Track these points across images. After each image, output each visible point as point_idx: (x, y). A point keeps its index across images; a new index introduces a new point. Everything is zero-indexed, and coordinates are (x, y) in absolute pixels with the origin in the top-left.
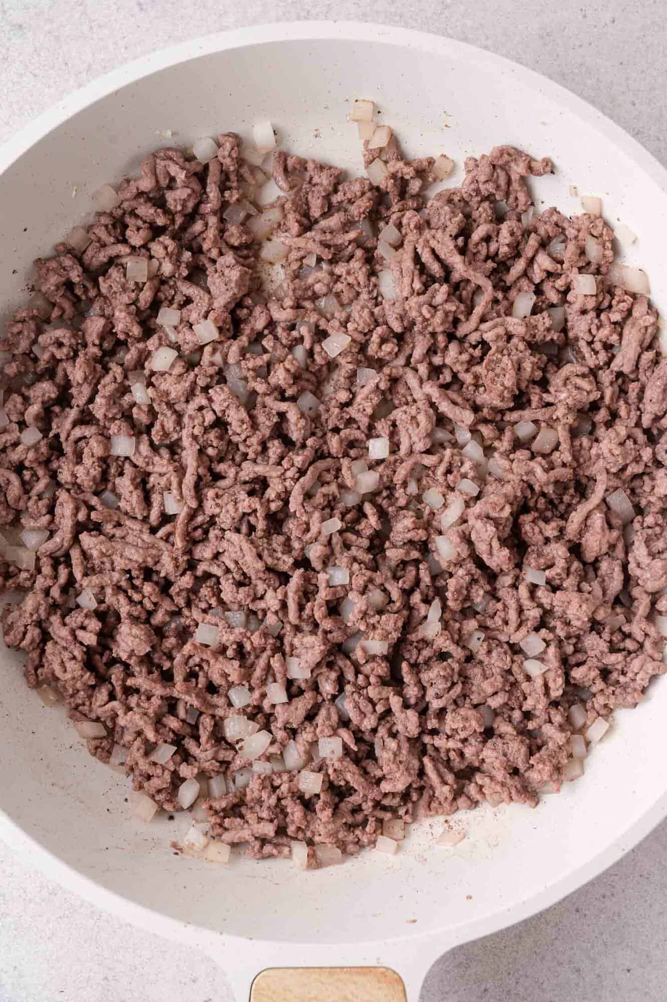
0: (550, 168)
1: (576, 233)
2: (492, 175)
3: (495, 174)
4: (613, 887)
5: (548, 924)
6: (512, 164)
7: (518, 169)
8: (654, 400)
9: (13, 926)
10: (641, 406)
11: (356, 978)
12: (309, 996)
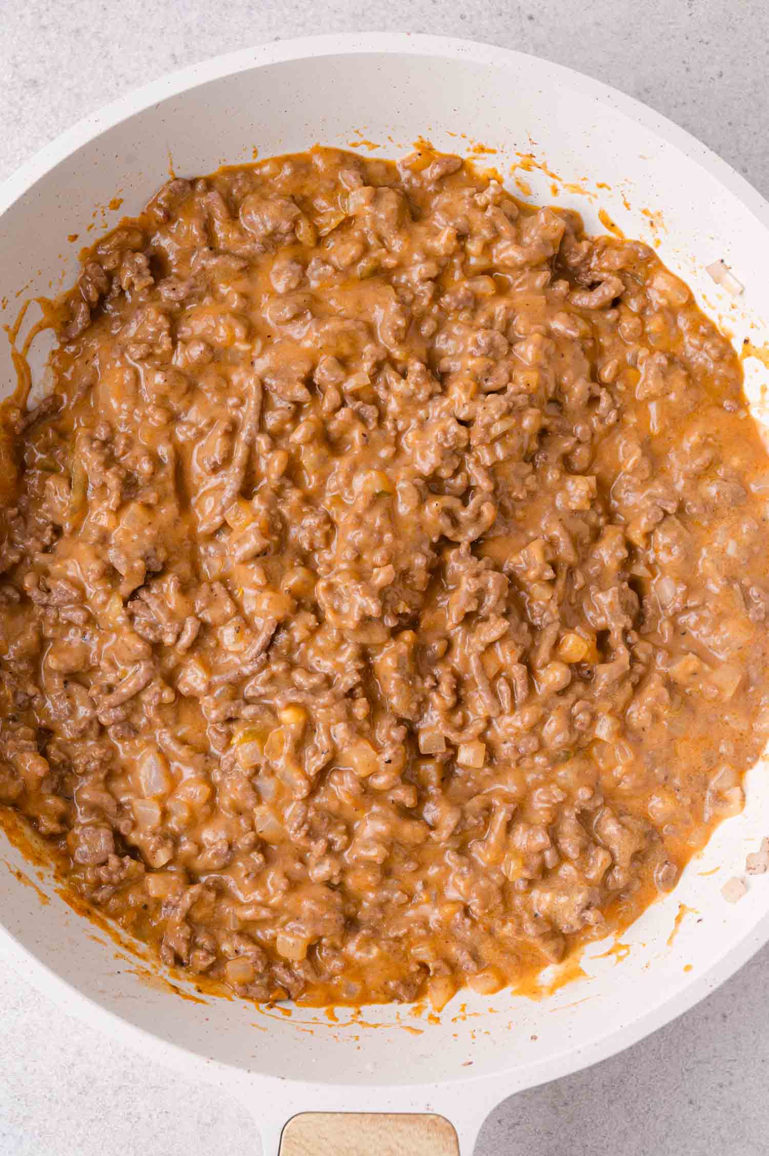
4: (731, 1074)
5: (657, 1118)
9: (36, 1132)
11: (403, 1126)
12: (347, 1145)
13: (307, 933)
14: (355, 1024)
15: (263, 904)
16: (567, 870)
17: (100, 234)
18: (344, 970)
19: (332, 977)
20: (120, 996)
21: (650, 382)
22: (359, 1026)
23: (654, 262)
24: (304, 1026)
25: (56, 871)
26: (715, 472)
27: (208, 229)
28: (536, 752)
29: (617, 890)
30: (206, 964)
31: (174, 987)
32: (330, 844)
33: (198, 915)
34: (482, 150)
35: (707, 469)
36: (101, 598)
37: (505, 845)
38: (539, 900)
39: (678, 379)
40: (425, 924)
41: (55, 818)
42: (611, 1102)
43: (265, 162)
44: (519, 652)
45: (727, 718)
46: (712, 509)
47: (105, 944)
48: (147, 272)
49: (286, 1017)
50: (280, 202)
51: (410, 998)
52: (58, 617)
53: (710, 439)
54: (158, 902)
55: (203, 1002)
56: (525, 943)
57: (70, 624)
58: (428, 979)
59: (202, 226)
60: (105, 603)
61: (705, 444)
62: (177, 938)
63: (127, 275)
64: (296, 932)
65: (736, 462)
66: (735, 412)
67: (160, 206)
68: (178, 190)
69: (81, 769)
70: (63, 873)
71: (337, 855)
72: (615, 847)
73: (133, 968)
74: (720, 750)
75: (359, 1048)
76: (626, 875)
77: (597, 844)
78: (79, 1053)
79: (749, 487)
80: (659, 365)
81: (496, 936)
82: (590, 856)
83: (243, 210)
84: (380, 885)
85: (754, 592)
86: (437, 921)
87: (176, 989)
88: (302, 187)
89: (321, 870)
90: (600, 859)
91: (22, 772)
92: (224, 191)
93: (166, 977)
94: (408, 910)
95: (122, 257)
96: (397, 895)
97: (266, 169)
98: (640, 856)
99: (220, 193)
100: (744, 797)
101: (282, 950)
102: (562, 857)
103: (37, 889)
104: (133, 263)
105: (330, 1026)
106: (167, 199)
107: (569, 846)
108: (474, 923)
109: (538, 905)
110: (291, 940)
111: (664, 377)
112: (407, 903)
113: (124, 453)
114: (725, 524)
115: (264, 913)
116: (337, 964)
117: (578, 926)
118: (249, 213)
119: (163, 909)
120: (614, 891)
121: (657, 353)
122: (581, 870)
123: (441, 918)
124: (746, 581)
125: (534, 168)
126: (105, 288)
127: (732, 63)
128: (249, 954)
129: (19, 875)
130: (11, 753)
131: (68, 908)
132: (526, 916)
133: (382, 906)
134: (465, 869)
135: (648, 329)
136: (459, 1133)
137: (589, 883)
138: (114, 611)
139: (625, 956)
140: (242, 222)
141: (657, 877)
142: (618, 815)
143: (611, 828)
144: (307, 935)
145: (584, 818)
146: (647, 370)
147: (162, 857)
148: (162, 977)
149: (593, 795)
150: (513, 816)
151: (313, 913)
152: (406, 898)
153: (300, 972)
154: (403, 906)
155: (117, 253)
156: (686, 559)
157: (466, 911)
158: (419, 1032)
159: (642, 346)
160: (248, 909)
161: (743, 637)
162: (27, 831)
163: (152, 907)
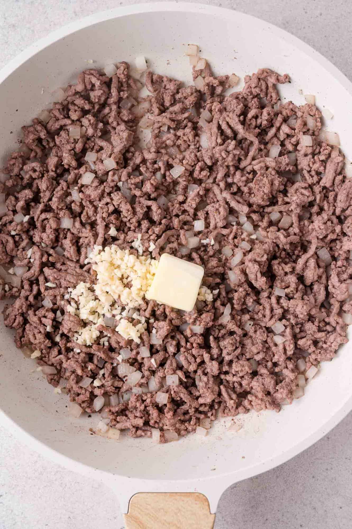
0: (288, 79)
1: (302, 114)
2: (258, 84)
3: (260, 83)
4: (332, 464)
5: (298, 484)
6: (269, 78)
7: (271, 80)
8: (342, 201)
9: (21, 492)
10: (335, 204)
11: (184, 499)
42: (277, 477)
78: (39, 457)
127: (326, 9)
136: (209, 501)
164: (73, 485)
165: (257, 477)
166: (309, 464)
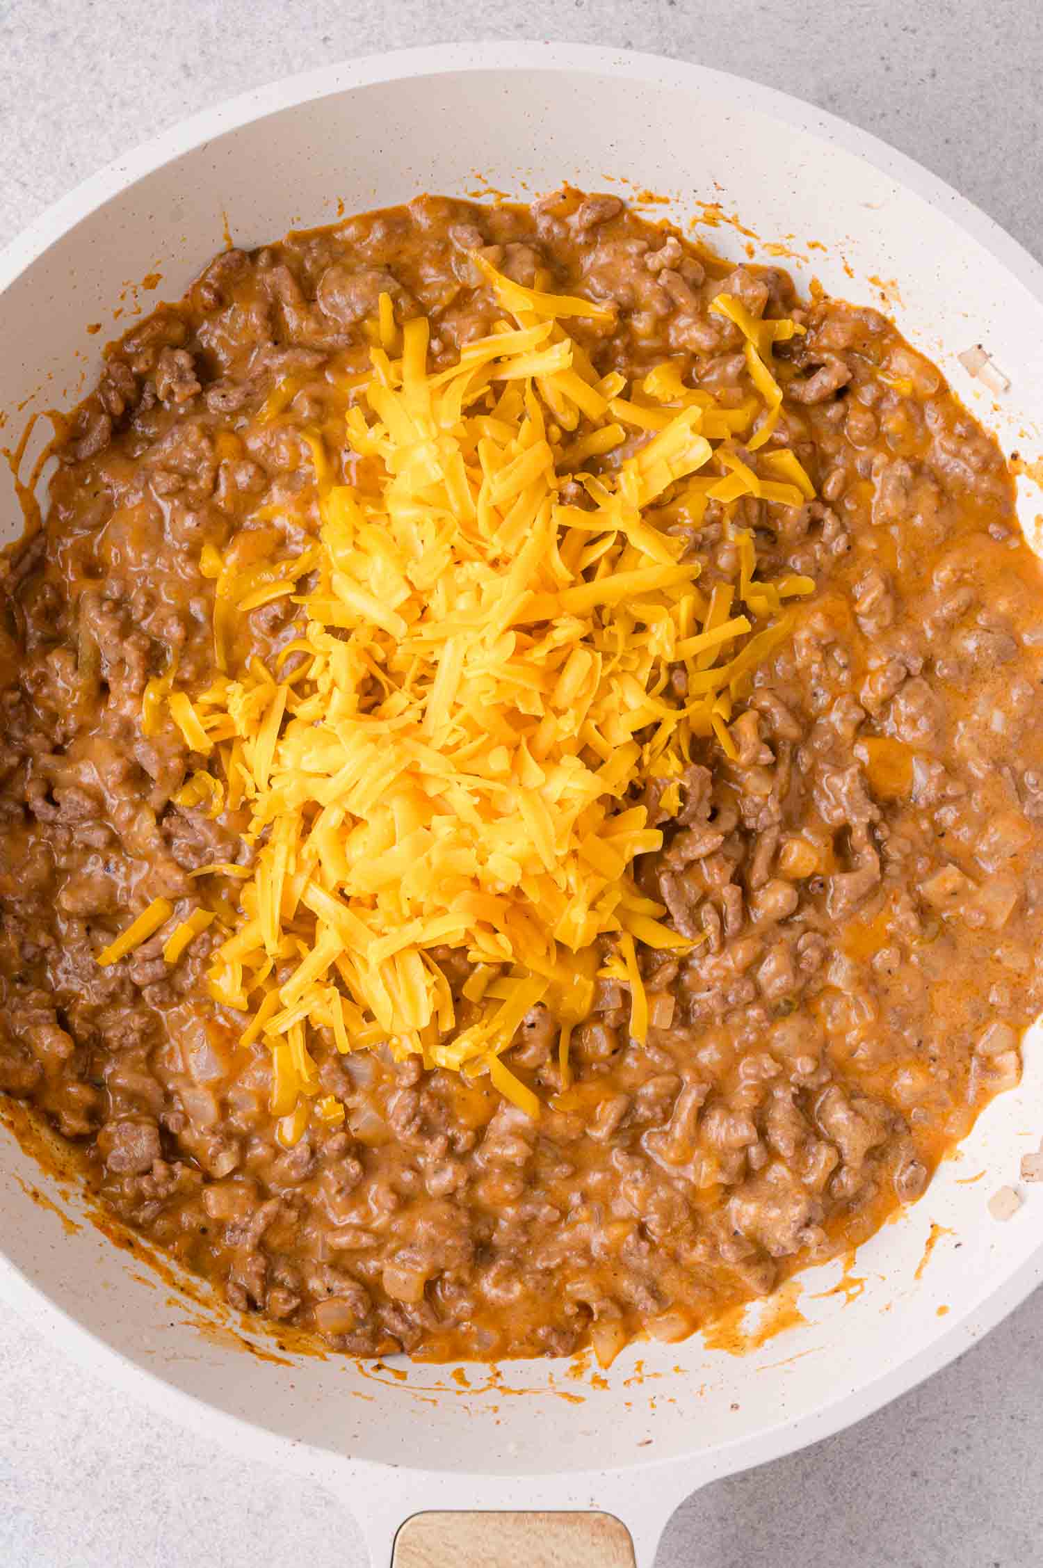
4: (969, 1436)
11: (559, 1530)
12: (484, 1555)
13: (425, 1266)
14: (493, 1390)
15: (364, 1229)
16: (778, 1172)
17: (130, 323)
18: (474, 1314)
19: (458, 1322)
20: (175, 1357)
21: (888, 501)
22: (499, 1393)
23: (891, 336)
24: (425, 1394)
25: (86, 1189)
26: (975, 618)
27: (273, 316)
28: (749, 1003)
29: (845, 1197)
30: (288, 1307)
31: (247, 1343)
32: (452, 1142)
33: (275, 1241)
34: (651, 198)
35: (963, 615)
36: (127, 812)
37: (696, 1137)
38: (738, 1212)
39: (926, 496)
40: (586, 1251)
41: (82, 1114)
42: (806, 1476)
43: (349, 222)
44: (730, 869)
45: (998, 953)
46: (970, 671)
47: (155, 1287)
48: (190, 376)
49: (399, 1382)
50: (370, 276)
51: (566, 1350)
52: (72, 838)
53: (967, 576)
54: (221, 1226)
55: (287, 1363)
56: (721, 1270)
57: (88, 848)
58: (591, 1325)
59: (265, 312)
60: (131, 820)
61: (960, 582)
62: (247, 1273)
63: (165, 380)
64: (408, 1265)
65: (1003, 606)
66: (1005, 539)
67: (209, 286)
68: (233, 264)
69: (115, 1045)
70: (94, 1190)
71: (464, 1158)
72: (842, 1140)
73: (192, 1318)
74: (991, 1000)
75: (498, 1422)
76: (858, 1178)
77: (818, 1136)
79: (1021, 639)
80: (900, 478)
81: (683, 1262)
82: (809, 1153)
83: (322, 289)
84: (522, 1198)
85: (1030, 778)
86: (602, 1245)
87: (250, 1346)
88: (400, 252)
89: (442, 1180)
90: (823, 1157)
91: (38, 1054)
92: (294, 266)
93: (237, 1329)
94: (562, 1231)
95: (157, 358)
96: (546, 1210)
97: (351, 232)
98: (877, 1154)
99: (289, 268)
100: (1020, 1065)
101: (390, 1289)
102: (772, 1154)
103: (60, 1213)
104: (171, 363)
105: (459, 1393)
106: (219, 277)
107: (782, 1139)
108: (653, 1248)
109: (738, 1220)
110: (402, 1276)
111: (907, 494)
112: (559, 1221)
113: (146, 615)
114: (987, 689)
115: (366, 1240)
116: (465, 1304)
117: (792, 1249)
118: (331, 293)
119: (228, 1234)
120: (841, 1199)
121: (899, 461)
122: (797, 1173)
123: (606, 1242)
124: (1019, 765)
125: (721, 222)
126: (133, 397)
127: (948, 57)
128: (347, 1293)
129: (36, 1195)
130: (22, 1028)
131: (103, 1238)
132: (722, 1235)
133: (525, 1225)
134: (638, 1174)
135: (884, 429)
136: (634, 1538)
137: (808, 1189)
138: (145, 830)
139: (857, 1294)
140: (322, 306)
141: (899, 1181)
142: (850, 1096)
143: (838, 1116)
144: (423, 1269)
145: (805, 1099)
146: (884, 484)
147: (225, 1164)
148: (230, 1330)
149: (817, 1068)
150: (707, 1100)
151: (431, 1240)
152: (558, 1214)
153: (415, 1317)
154: (553, 1225)
155: (150, 351)
156: (936, 735)
157: (642, 1231)
158: (578, 1400)
159: (878, 451)
160: (342, 1235)
161: (1016, 841)
162: (45, 1134)
163: (213, 1230)
164: (189, 1506)
165: (744, 1477)
166: (903, 1436)
